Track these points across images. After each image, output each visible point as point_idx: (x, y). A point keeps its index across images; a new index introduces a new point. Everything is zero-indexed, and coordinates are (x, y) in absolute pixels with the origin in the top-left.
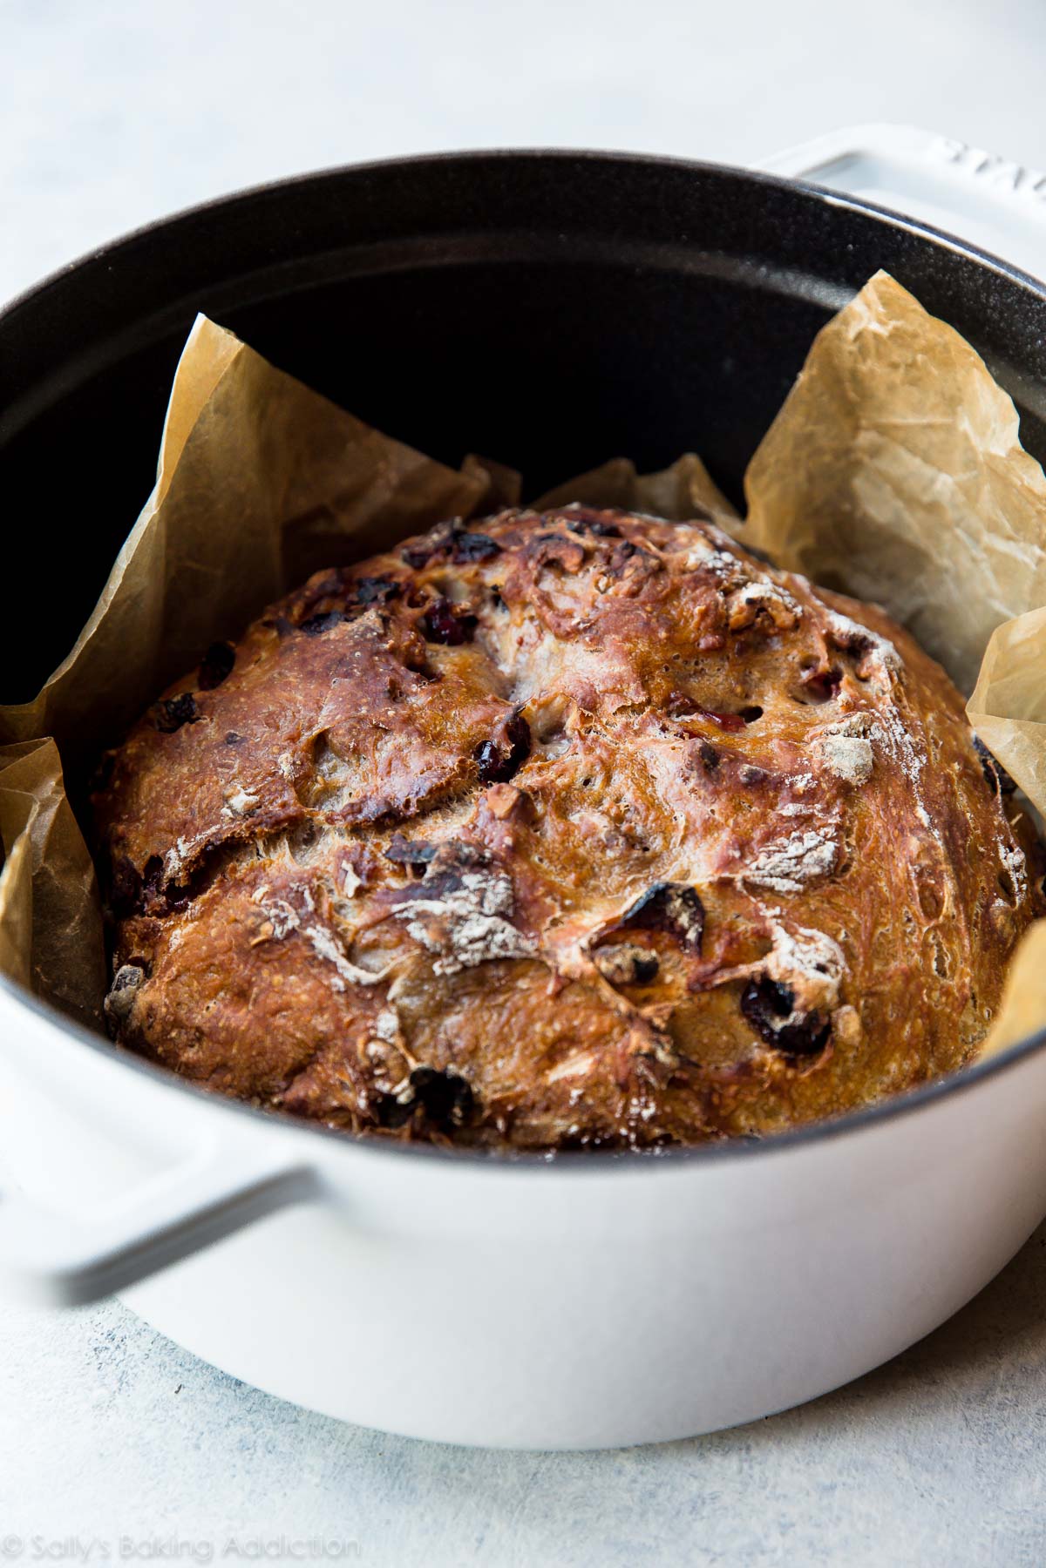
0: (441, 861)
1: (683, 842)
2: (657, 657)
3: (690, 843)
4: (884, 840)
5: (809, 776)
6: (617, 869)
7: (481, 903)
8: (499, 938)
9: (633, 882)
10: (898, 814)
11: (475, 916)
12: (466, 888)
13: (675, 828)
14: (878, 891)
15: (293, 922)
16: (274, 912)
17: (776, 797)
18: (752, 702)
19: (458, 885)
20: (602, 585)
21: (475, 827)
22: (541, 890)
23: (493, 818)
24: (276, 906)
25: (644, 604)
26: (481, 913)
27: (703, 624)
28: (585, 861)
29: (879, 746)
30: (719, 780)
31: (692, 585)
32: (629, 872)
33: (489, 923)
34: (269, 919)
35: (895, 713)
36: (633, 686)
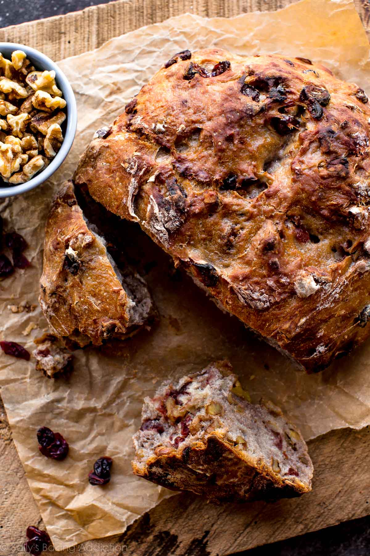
0: (172, 198)
1: (239, 258)
2: (304, 202)
3: (239, 261)
4: (283, 315)
5: (288, 280)
6: (216, 246)
7: (166, 222)
8: (161, 235)
9: (217, 253)
10: (296, 314)
11: (161, 223)
12: (169, 214)
13: (242, 253)
14: (265, 325)
15: (132, 172)
16: (132, 163)
17: (274, 275)
18: (320, 237)
19: (168, 210)
20: (322, 164)
21: (196, 197)
22: (189, 233)
23: (203, 200)
24: (135, 162)
25: (321, 184)
26: (164, 224)
27: (330, 207)
28: (211, 235)
29: (322, 291)
30: (264, 255)
31: (345, 192)
32: (218, 250)
33: (163, 229)
34: (130, 164)
35: (345, 283)
36: (286, 204)
